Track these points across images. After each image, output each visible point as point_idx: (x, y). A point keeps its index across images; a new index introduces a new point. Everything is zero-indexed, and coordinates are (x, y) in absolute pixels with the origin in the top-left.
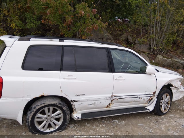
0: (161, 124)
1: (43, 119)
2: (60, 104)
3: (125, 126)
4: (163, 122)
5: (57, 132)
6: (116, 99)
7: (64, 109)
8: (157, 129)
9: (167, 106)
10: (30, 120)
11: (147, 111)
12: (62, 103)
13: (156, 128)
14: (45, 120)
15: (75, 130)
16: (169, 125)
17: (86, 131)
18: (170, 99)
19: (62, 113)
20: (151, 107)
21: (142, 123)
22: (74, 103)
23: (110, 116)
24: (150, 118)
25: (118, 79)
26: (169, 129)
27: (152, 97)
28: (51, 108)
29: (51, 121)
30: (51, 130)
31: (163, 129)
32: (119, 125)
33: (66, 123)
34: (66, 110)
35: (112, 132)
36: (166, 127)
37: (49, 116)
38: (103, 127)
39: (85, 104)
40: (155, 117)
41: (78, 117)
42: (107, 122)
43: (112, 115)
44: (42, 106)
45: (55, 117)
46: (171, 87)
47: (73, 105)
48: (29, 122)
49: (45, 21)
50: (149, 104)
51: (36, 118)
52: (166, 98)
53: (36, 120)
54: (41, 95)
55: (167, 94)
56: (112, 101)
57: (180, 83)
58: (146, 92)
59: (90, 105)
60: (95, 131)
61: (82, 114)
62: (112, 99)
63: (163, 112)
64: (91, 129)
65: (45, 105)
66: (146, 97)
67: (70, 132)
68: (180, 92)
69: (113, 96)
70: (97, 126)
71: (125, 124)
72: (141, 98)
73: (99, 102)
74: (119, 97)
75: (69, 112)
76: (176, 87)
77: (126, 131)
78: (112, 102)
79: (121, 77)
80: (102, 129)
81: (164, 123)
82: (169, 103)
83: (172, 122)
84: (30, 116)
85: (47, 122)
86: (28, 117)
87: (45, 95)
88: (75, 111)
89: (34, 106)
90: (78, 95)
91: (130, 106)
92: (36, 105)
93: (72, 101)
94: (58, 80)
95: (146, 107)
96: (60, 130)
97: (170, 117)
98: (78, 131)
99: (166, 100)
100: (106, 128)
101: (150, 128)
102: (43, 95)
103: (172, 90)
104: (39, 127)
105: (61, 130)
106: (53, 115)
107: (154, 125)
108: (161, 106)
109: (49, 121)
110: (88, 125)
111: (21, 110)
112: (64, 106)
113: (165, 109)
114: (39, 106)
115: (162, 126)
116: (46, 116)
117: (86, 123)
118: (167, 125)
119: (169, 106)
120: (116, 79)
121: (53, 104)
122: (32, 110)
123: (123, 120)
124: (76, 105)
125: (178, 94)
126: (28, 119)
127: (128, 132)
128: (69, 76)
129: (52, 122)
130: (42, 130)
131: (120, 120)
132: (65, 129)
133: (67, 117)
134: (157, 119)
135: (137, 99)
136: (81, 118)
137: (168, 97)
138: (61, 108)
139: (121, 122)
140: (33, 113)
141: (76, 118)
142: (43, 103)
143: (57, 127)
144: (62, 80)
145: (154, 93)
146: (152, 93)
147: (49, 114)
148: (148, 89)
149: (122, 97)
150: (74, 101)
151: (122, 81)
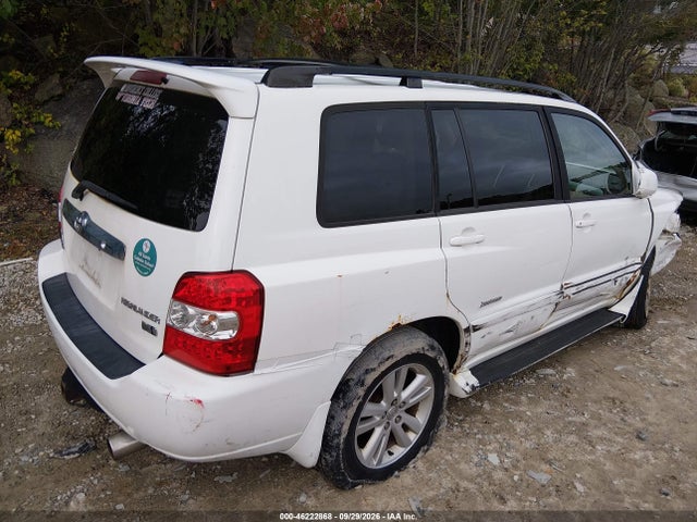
0: (666, 353)
1: (378, 419)
2: (432, 348)
3: (590, 383)
4: (663, 345)
5: (418, 455)
6: (566, 296)
7: (441, 365)
8: (672, 371)
10: (344, 436)
11: (618, 319)
13: (665, 367)
14: (380, 424)
16: (688, 353)
17: (501, 428)
19: (431, 382)
20: (624, 308)
21: (617, 361)
22: (473, 335)
25: (583, 222)
27: (636, 273)
28: (404, 372)
29: (398, 419)
30: (394, 456)
31: (684, 366)
32: (568, 382)
36: (686, 359)
37: (394, 402)
38: (533, 401)
39: (497, 330)
41: (470, 384)
42: (527, 381)
44: (383, 368)
45: (410, 402)
47: (466, 344)
48: (338, 444)
51: (359, 420)
53: (358, 429)
54: (391, 326)
56: (557, 305)
58: (627, 258)
59: (508, 331)
60: (528, 422)
61: (472, 371)
62: (561, 299)
64: (505, 416)
65: (394, 360)
67: (455, 445)
69: (563, 288)
70: (516, 403)
71: (584, 377)
72: (616, 279)
73: (529, 316)
74: (574, 290)
76: (665, 232)
77: (609, 399)
79: (586, 215)
80: (541, 410)
81: (671, 350)
83: (684, 341)
84: (345, 419)
85: (384, 429)
86: (335, 427)
87: (404, 322)
89: (354, 376)
90: (485, 304)
92: (362, 371)
93: (467, 330)
94: (433, 254)
95: (613, 309)
96: (423, 445)
97: (665, 327)
98: (479, 436)
100: (546, 402)
102: (399, 324)
104: (364, 455)
105: (426, 448)
106: (404, 394)
107: (652, 359)
109: (392, 422)
110: (486, 406)
111: (322, 402)
112: (442, 355)
114: (373, 370)
115: (671, 358)
118: (682, 352)
120: (578, 223)
121: (414, 351)
122: (350, 394)
123: (563, 363)
124: (475, 342)
125: (664, 254)
126: (339, 435)
127: (614, 398)
128: (464, 231)
129: (400, 423)
130: (374, 465)
134: (642, 342)
135: (609, 286)
136: (481, 387)
138: (432, 365)
140: (356, 403)
141: (468, 389)
142: (387, 354)
143: (414, 439)
144: (451, 253)
145: (643, 258)
146: (639, 260)
147: (395, 394)
148: (632, 247)
149: (579, 288)
150: (474, 327)
151: (589, 229)
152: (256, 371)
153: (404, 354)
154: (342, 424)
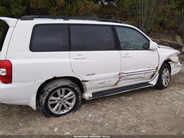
0: (165, 96)
1: (57, 101)
2: (72, 85)
3: (133, 101)
4: (166, 94)
5: (71, 113)
6: (123, 76)
7: (76, 90)
8: (163, 101)
9: (167, 80)
10: (43, 103)
11: (151, 86)
12: (74, 84)
13: (161, 100)
14: (58, 103)
15: (88, 110)
16: (172, 97)
17: (98, 109)
18: (169, 73)
19: (74, 94)
20: (154, 82)
21: (148, 97)
22: (86, 83)
23: (119, 93)
24: (154, 92)
25: (125, 56)
26: (173, 100)
27: (155, 72)
28: (64, 90)
29: (64, 102)
30: (64, 112)
31: (168, 100)
32: (127, 101)
33: (79, 104)
34: (78, 90)
35: (123, 108)
36: (170, 98)
37: (62, 98)
38: (113, 104)
39: (96, 83)
40: (158, 91)
41: (89, 96)
42: (115, 99)
43: (120, 93)
44: (54, 88)
45: (68, 98)
46: (169, 62)
47: (84, 85)
49: (34, 5)
50: (152, 79)
51: (49, 100)
52: (166, 73)
53: (50, 103)
54: (53, 77)
55: (167, 69)
56: (120, 78)
57: (178, 58)
58: (149, 68)
59: (100, 84)
60: (107, 108)
61: (93, 94)
62: (120, 77)
63: (164, 86)
64: (102, 107)
65: (58, 86)
66: (149, 73)
67: (83, 111)
68: (177, 66)
69: (120, 74)
70: (108, 104)
71: (133, 100)
72: (145, 73)
73: (108, 80)
74: (126, 75)
75: (80, 92)
76: (174, 62)
77: (136, 106)
78: (120, 80)
79: (127, 54)
80: (113, 106)
81: (168, 95)
82: (168, 78)
83: (174, 94)
84: (43, 99)
85: (60, 104)
86: (41, 101)
87: (57, 76)
88: (86, 91)
89: (46, 89)
90: (88, 75)
91: (136, 82)
92: (48, 88)
93: (83, 81)
94: (68, 60)
95: (149, 83)
97: (171, 90)
98: (91, 110)
99: (166, 74)
100: (116, 104)
101: (157, 100)
102: (55, 77)
103: (171, 65)
104: (53, 110)
105: (74, 111)
106: (65, 97)
107: (159, 97)
108: (162, 80)
109: (62, 103)
110: (99, 104)
111: (34, 94)
112: (76, 87)
113: (165, 83)
114: (51, 88)
115: (166, 97)
116: (59, 98)
117: (96, 102)
118: (171, 96)
119: (169, 80)
120: (123, 56)
121: (65, 85)
122: (45, 93)
123: (130, 96)
124: (87, 85)
125: (175, 69)
126: (42, 103)
127: (138, 106)
128: (79, 55)
129: (65, 104)
130: (56, 113)
131: (126, 96)
132: (78, 109)
133: (79, 97)
134: (160, 93)
135: (142, 75)
136: (93, 97)
137: (168, 71)
138: (73, 89)
139: (128, 98)
140: (46, 96)
141: (88, 97)
142: (55, 85)
143: (70, 108)
144: (73, 60)
145: (157, 68)
146: (155, 69)
147: (62, 96)
148: (151, 64)
149: (129, 74)
150: (85, 81)
151: (128, 58)
152: (12, 83)
153: (61, 85)
154: (43, 100)
